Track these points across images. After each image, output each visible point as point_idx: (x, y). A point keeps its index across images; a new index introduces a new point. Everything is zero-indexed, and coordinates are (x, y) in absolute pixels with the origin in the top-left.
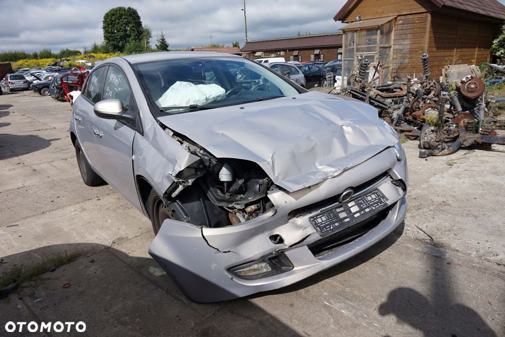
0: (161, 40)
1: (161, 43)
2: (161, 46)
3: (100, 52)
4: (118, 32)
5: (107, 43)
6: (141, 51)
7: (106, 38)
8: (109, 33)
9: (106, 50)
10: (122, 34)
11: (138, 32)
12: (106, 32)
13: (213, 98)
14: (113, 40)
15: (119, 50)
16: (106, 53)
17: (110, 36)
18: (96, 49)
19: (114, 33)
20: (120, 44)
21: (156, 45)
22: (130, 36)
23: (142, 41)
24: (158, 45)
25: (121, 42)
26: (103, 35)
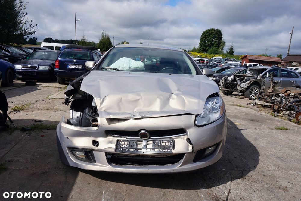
0: (231, 48)
1: (230, 50)
2: (230, 52)
3: (196, 52)
4: (208, 42)
5: (200, 47)
6: (217, 53)
7: (200, 44)
8: (203, 42)
9: (199, 51)
10: (209, 43)
11: (219, 42)
12: (201, 41)
13: (134, 68)
14: (204, 46)
15: (205, 52)
16: (199, 52)
17: (203, 44)
18: (194, 50)
19: (206, 42)
20: (207, 49)
21: (227, 51)
22: (213, 45)
23: (219, 48)
24: (228, 51)
25: (208, 47)
26: (199, 43)
